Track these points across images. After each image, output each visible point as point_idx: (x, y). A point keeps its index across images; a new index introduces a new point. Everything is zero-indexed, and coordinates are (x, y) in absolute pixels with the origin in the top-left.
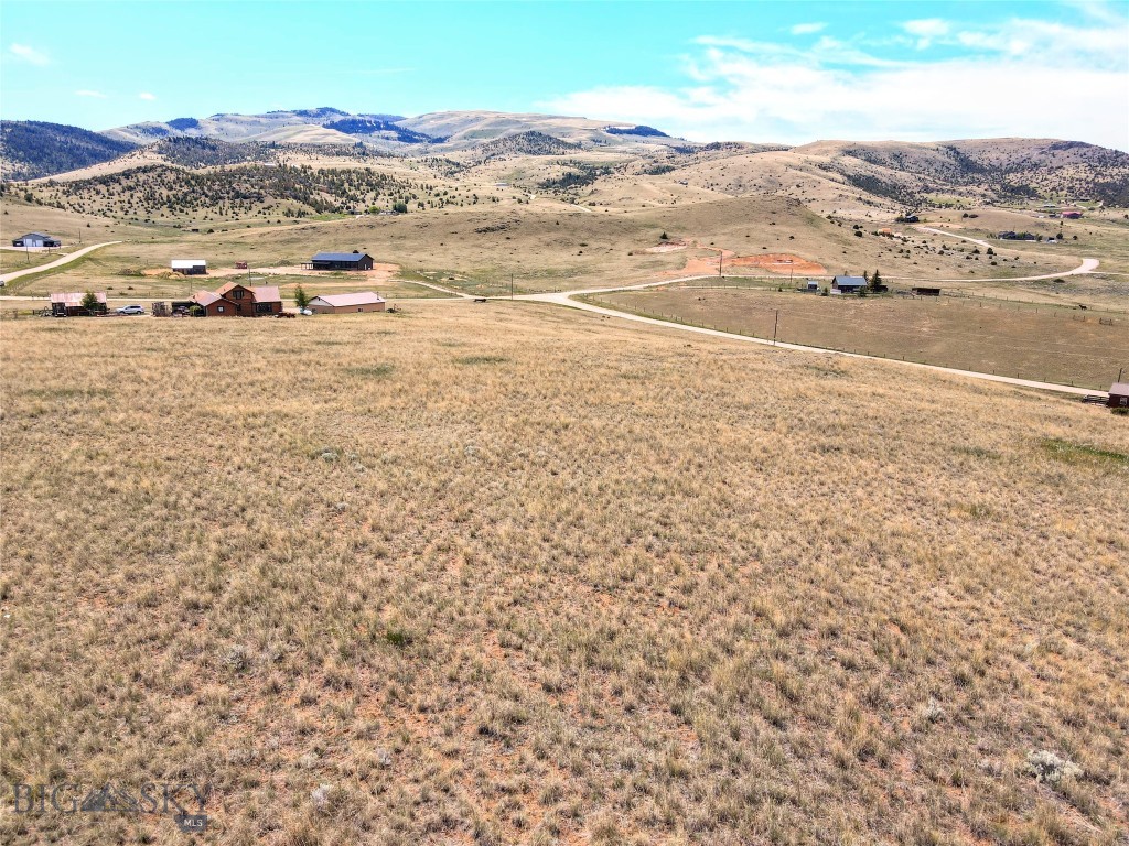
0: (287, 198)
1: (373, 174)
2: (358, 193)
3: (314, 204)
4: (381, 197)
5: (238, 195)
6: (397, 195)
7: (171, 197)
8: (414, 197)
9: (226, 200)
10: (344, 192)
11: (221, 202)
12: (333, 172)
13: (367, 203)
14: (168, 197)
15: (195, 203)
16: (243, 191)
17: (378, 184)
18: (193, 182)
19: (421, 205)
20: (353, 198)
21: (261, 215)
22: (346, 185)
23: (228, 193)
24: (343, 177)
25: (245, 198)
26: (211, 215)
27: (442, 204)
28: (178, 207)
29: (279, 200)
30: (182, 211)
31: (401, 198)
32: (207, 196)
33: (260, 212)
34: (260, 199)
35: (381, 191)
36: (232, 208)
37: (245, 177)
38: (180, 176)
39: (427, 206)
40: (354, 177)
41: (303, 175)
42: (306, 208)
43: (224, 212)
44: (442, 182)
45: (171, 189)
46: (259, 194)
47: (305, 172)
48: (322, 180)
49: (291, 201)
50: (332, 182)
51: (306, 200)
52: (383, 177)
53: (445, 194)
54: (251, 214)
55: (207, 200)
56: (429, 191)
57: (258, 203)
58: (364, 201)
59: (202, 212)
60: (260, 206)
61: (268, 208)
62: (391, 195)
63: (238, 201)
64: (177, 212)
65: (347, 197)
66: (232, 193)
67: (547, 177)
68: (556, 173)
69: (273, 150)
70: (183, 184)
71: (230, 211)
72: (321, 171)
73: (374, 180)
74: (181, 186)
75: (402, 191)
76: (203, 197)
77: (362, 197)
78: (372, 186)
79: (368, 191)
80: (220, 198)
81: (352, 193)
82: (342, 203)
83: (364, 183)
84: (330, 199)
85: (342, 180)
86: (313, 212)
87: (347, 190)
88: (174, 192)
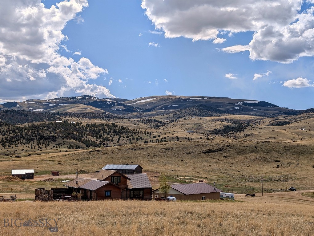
0: (69, 139)
1: (117, 126)
2: (109, 136)
3: (84, 142)
4: (122, 138)
5: (42, 137)
6: (131, 137)
7: (4, 139)
8: (141, 138)
9: (35, 141)
10: (101, 136)
11: (32, 142)
12: (94, 125)
13: (114, 142)
14: (2, 139)
15: (17, 142)
16: (45, 135)
17: (120, 132)
18: (17, 131)
20: (106, 139)
22: (102, 132)
23: (36, 136)
24: (100, 128)
25: (46, 139)
26: (26, 148)
28: (7, 144)
29: (65, 140)
30: (9, 146)
31: (133, 139)
32: (24, 138)
33: (54, 147)
34: (54, 139)
35: (122, 135)
36: (38, 144)
37: (45, 128)
38: (10, 128)
40: (106, 128)
41: (77, 127)
42: (81, 144)
43: (33, 147)
45: (4, 135)
46: (54, 136)
47: (79, 125)
48: (88, 129)
49: (72, 140)
50: (94, 130)
51: (80, 139)
52: (123, 128)
53: (159, 136)
54: (48, 148)
55: (24, 141)
57: (53, 142)
58: (112, 141)
59: (21, 147)
61: (59, 145)
62: (127, 137)
63: (41, 141)
64: (7, 147)
65: (103, 138)
66: (38, 137)
67: (215, 127)
68: (219, 125)
70: (11, 132)
71: (37, 147)
72: (88, 125)
73: (117, 129)
75: (134, 135)
76: (22, 140)
77: (111, 138)
78: (117, 133)
79: (114, 136)
80: (32, 139)
81: (105, 136)
82: (100, 141)
83: (112, 131)
84: (93, 140)
85: (99, 130)
86: (85, 146)
87: (103, 135)
88: (6, 136)
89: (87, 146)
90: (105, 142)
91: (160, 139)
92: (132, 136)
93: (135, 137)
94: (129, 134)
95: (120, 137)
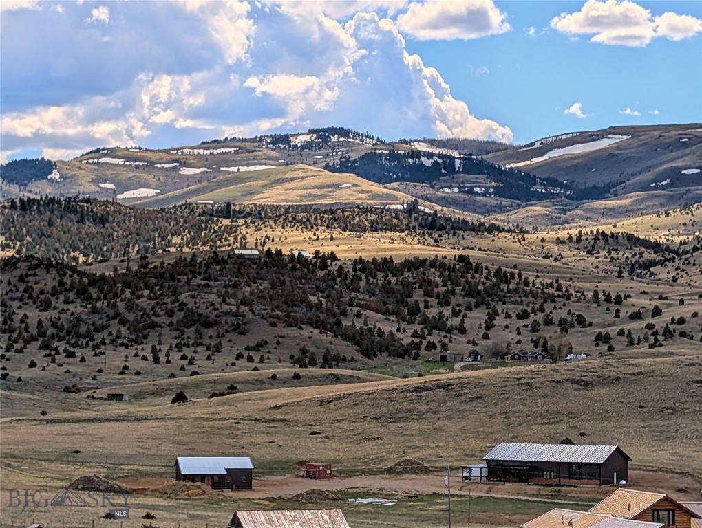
0: (297, 324)
1: (477, 269)
2: (447, 312)
3: (355, 338)
4: (499, 321)
5: (195, 320)
6: (540, 317)
7: (47, 324)
8: (581, 321)
9: (166, 330)
10: (414, 311)
11: (153, 335)
12: (386, 265)
13: (471, 335)
14: (40, 324)
15: (98, 337)
16: (202, 311)
17: (492, 292)
18: (94, 292)
19: (602, 339)
20: (437, 324)
21: (243, 362)
22: (418, 296)
23: (170, 314)
24: (410, 276)
25: (208, 325)
26: (135, 364)
27: (657, 337)
28: (62, 346)
29: (281, 330)
30: (71, 355)
31: (549, 322)
32: (123, 322)
33: (240, 356)
34: (240, 329)
35: (500, 308)
36: (179, 347)
37: (199, 280)
38: (68, 280)
39: (619, 343)
40: (434, 275)
41: (321, 273)
42: (342, 347)
43: (163, 358)
44: (638, 285)
45: (46, 306)
46: (236, 315)
47: (324, 267)
48: (363, 283)
50: (387, 289)
51: (336, 329)
52: (502, 276)
53: (657, 312)
54: (221, 360)
55: (124, 330)
56: (614, 307)
58: (462, 330)
59: (114, 358)
60: (241, 343)
61: (257, 348)
62: (524, 315)
63: (190, 332)
64: (61, 358)
65: (425, 321)
66: (178, 316)
69: (226, 222)
70: (72, 295)
71: (175, 356)
72: (360, 264)
73: (480, 282)
74: (67, 301)
75: (549, 307)
76: (114, 327)
77: (456, 321)
78: (479, 297)
79: (469, 309)
80: (153, 326)
81: (432, 312)
82: (415, 335)
83: (458, 290)
84: (388, 328)
85: (407, 285)
86: (358, 356)
87: (422, 306)
88: (54, 314)
89: (366, 354)
90: (435, 337)
91: (660, 323)
92: (542, 309)
93: (557, 315)
94: (529, 304)
95: (492, 316)
